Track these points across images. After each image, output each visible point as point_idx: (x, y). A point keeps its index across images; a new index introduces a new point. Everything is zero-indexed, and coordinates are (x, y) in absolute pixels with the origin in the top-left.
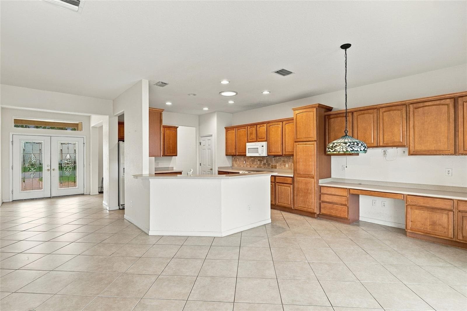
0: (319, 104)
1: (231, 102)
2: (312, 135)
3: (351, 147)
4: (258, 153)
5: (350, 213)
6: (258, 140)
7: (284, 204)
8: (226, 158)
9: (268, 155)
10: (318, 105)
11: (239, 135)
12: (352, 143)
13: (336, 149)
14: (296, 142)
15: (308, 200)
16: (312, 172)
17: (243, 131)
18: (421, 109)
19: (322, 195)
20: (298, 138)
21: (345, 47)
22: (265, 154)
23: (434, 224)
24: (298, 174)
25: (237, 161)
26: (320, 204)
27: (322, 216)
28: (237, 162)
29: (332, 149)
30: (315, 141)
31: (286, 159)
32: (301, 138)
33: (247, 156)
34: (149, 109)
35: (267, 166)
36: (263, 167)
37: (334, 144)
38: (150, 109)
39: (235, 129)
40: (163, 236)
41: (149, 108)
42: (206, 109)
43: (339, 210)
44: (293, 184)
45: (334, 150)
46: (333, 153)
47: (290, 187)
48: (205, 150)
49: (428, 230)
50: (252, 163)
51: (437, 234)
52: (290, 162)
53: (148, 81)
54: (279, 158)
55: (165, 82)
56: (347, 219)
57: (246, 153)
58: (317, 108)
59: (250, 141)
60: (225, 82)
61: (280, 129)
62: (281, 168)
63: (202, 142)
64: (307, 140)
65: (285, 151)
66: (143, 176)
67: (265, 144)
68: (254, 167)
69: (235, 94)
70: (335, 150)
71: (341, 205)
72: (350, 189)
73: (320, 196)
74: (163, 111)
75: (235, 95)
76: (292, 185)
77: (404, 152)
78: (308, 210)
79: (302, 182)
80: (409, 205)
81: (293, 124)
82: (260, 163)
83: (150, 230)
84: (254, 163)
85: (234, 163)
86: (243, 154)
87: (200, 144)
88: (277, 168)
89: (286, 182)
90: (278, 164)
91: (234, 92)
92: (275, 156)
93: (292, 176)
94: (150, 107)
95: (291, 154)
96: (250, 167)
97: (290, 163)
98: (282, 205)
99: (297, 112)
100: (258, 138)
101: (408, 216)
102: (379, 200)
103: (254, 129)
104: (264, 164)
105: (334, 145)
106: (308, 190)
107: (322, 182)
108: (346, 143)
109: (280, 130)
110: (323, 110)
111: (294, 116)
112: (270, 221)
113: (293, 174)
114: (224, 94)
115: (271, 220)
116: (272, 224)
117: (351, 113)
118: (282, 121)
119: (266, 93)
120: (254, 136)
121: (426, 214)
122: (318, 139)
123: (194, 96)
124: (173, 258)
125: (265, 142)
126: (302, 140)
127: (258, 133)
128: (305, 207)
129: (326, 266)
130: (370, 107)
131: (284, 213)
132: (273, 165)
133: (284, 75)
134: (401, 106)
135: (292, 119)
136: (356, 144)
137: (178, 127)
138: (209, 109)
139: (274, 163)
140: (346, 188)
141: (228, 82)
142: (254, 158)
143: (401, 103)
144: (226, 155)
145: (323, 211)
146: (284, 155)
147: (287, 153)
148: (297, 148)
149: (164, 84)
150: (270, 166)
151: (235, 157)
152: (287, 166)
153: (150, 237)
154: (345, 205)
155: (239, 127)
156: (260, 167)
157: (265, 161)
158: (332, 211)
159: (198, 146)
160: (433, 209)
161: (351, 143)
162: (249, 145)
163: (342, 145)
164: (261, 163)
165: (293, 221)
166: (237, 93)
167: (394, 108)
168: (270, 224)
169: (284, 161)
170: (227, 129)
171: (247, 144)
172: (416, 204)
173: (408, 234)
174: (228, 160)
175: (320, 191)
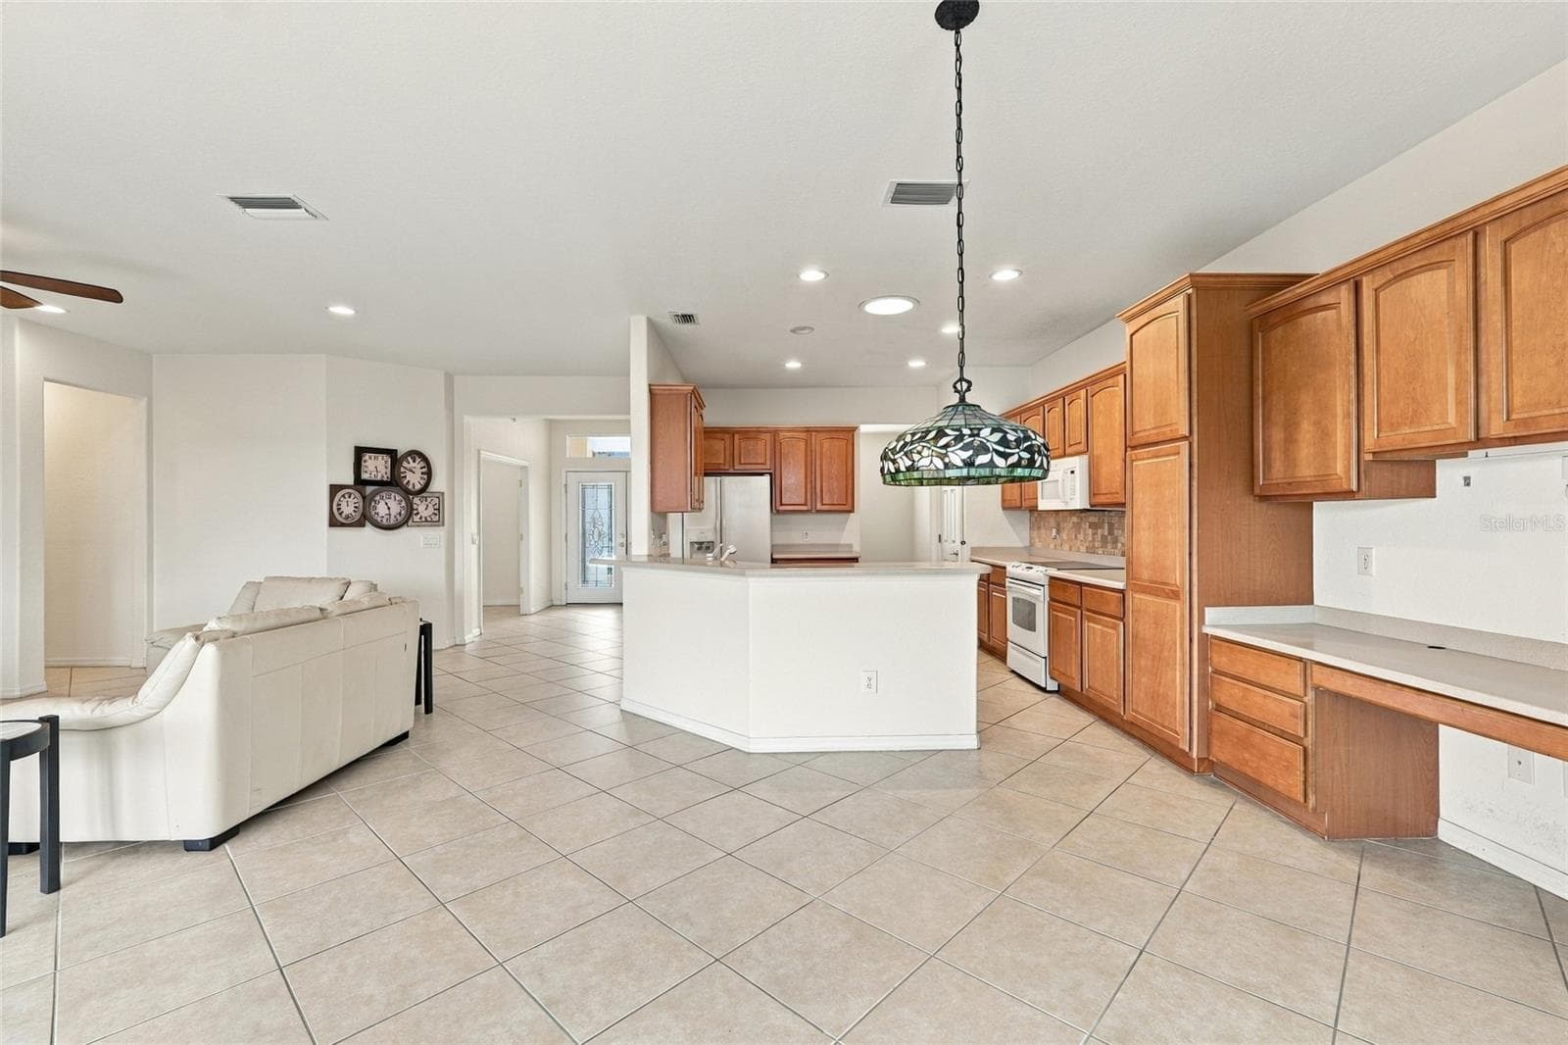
0: (1191, 275)
2: (1174, 415)
4: (1061, 498)
6: (1068, 450)
7: (1105, 694)
8: (1004, 516)
9: (1091, 506)
10: (1189, 280)
14: (1131, 448)
16: (1175, 571)
17: (1034, 422)
19: (1214, 678)
20: (1137, 429)
22: (1079, 501)
24: (1136, 579)
26: (1207, 716)
30: (1184, 438)
32: (1144, 431)
33: (1039, 509)
34: (651, 390)
38: (653, 387)
41: (650, 386)
43: (1270, 756)
44: (1124, 620)
47: (1116, 630)
50: (1073, 537)
53: (644, 317)
55: (687, 313)
57: (1037, 498)
58: (1189, 296)
64: (1160, 437)
66: (632, 559)
67: (1084, 463)
68: (1079, 550)
71: (1280, 732)
72: (1316, 666)
73: (1209, 681)
76: (1121, 623)
79: (1146, 612)
82: (1094, 534)
89: (1104, 609)
93: (1120, 585)
95: (1120, 501)
96: (1071, 549)
98: (1096, 699)
99: (1134, 324)
100: (1067, 442)
103: (1058, 412)
104: (1104, 540)
106: (1162, 648)
107: (1222, 621)
113: (1124, 579)
120: (1058, 437)
122: (1195, 428)
126: (1147, 440)
127: (1067, 425)
128: (1156, 718)
130: (1436, 232)
137: (857, 428)
140: (1300, 659)
142: (1078, 517)
144: (1004, 508)
145: (1216, 750)
148: (1134, 474)
151: (1036, 514)
154: (1297, 739)
155: (1025, 411)
156: (1094, 550)
174: (1012, 525)
175: (1204, 660)
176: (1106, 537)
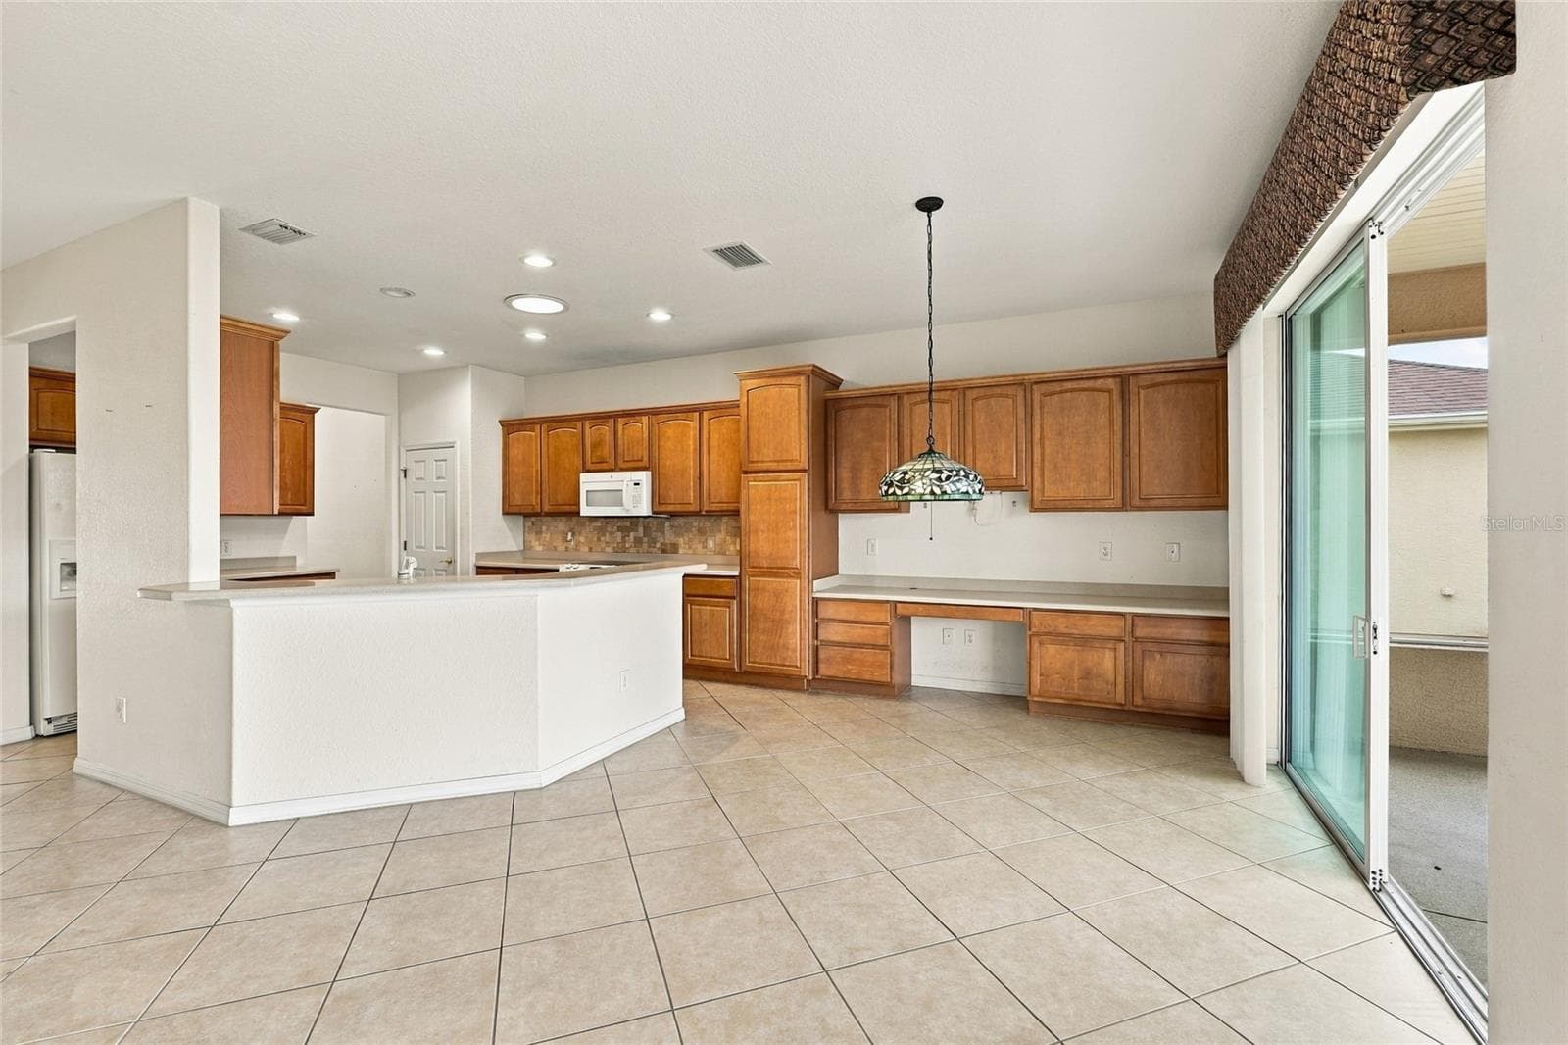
0: (814, 366)
1: (535, 336)
2: (795, 454)
3: (953, 482)
4: (622, 505)
5: (895, 667)
6: (621, 464)
7: (711, 658)
8: (503, 521)
9: (652, 513)
10: (811, 368)
11: (551, 449)
12: (954, 473)
13: (912, 487)
14: (746, 472)
15: (781, 641)
16: (794, 558)
17: (565, 434)
18: (1056, 398)
19: (821, 626)
20: (755, 459)
21: (929, 205)
22: (644, 509)
23: (1087, 675)
24: (753, 567)
25: (541, 532)
26: (817, 650)
27: (821, 685)
28: (544, 535)
29: (901, 489)
30: (804, 471)
31: (708, 525)
32: (763, 462)
33: (582, 514)
34: (221, 323)
35: (645, 545)
36: (632, 550)
37: (905, 473)
38: (225, 321)
39: (539, 426)
40: (298, 818)
41: (221, 317)
42: (434, 352)
43: (867, 662)
44: (738, 598)
45: (906, 490)
46: (905, 498)
47: (729, 607)
48: (422, 495)
49: (1076, 691)
50: (595, 539)
51: (1094, 699)
52: (720, 531)
53: (218, 208)
54: (685, 523)
55: (298, 228)
56: (889, 686)
57: (577, 504)
58: (808, 377)
59: (592, 467)
60: (538, 261)
61: (693, 433)
62: (691, 551)
63: (411, 466)
64: (781, 468)
65: (709, 499)
66: (192, 588)
67: (644, 477)
68: (603, 551)
69: (557, 307)
70: (911, 490)
71: (874, 646)
72: (898, 605)
73: (817, 627)
74: (282, 338)
75: (561, 312)
76: (735, 602)
77: (1014, 502)
78: (782, 672)
79: (764, 590)
80: (1037, 634)
81: (739, 420)
82: (623, 538)
83: (235, 802)
84: (602, 539)
85: (532, 537)
86: (567, 508)
87: (402, 475)
88: (681, 551)
89: (714, 593)
90: (681, 540)
91: (557, 299)
92: (673, 515)
93: (736, 573)
94: (224, 314)
95: (725, 508)
96: (591, 549)
97: (720, 537)
98: (703, 663)
99: (751, 384)
100: (620, 458)
101: (1032, 662)
102: (958, 628)
103: (606, 430)
104: (638, 541)
105: (907, 477)
106: (782, 612)
107: (821, 587)
108: (939, 472)
109: (694, 435)
110: (824, 384)
111: (741, 397)
112: (681, 714)
113: (739, 568)
114: (523, 304)
115: (686, 712)
116: (686, 725)
117: (896, 398)
118: (699, 409)
119: (660, 316)
120: (607, 451)
121: (1070, 653)
122: (812, 466)
123: (408, 300)
124: (371, 899)
125: (644, 472)
126: (765, 466)
127: (620, 442)
128: (773, 662)
129: (890, 823)
130: (943, 385)
131: (712, 687)
132: (667, 541)
133: (736, 264)
134: (1015, 387)
135: (735, 405)
136: (963, 473)
137: (318, 409)
138: (445, 352)
139: (670, 537)
140: (887, 602)
141: (548, 263)
142: (602, 523)
143: (1012, 379)
144: (505, 513)
145: (824, 671)
146: (703, 513)
147: (714, 507)
148: (752, 491)
149: (288, 233)
150: (658, 545)
151: (533, 519)
152: (711, 544)
153: (232, 833)
154: (884, 647)
155: (554, 421)
156: (625, 550)
157: (641, 530)
158: (850, 667)
159: (394, 481)
160: (1085, 641)
161: (951, 471)
162: (589, 482)
163: (931, 477)
164: (629, 536)
165: (747, 708)
166: (567, 308)
167: (998, 391)
168: (684, 723)
169: (701, 532)
170: (510, 427)
171: (584, 477)
172: (1051, 630)
173: (1032, 707)
174: (510, 530)
175: (816, 613)
176: (641, 539)
